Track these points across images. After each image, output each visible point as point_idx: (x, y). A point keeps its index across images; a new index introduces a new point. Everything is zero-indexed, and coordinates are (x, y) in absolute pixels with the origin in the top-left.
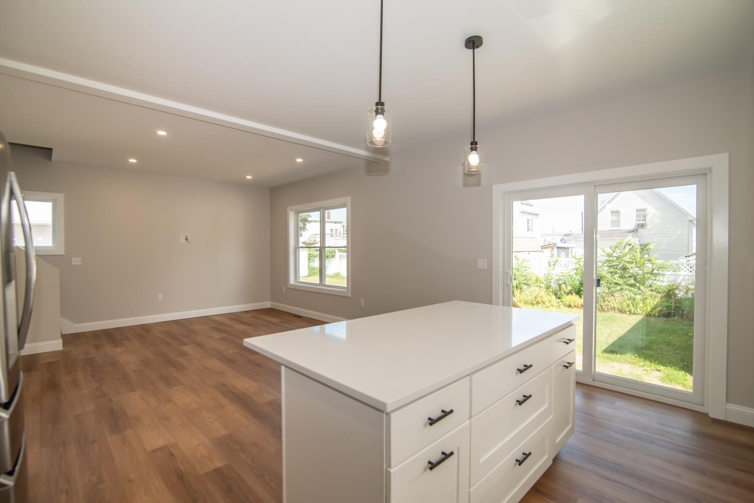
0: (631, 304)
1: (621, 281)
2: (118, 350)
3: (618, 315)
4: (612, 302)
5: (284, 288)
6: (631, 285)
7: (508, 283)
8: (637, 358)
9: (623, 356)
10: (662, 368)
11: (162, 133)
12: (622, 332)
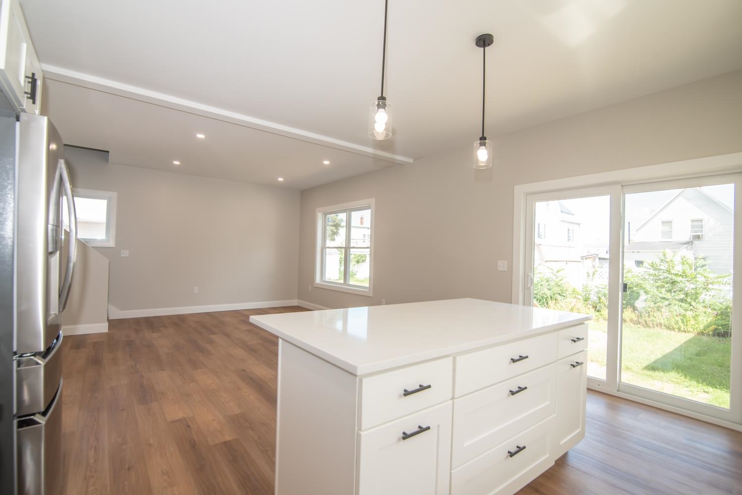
0: (681, 321)
1: (668, 296)
2: (155, 335)
3: (665, 332)
4: (657, 318)
5: (310, 286)
6: (682, 300)
7: (529, 286)
8: (683, 378)
9: (666, 375)
10: (710, 389)
11: (200, 136)
12: (668, 349)
